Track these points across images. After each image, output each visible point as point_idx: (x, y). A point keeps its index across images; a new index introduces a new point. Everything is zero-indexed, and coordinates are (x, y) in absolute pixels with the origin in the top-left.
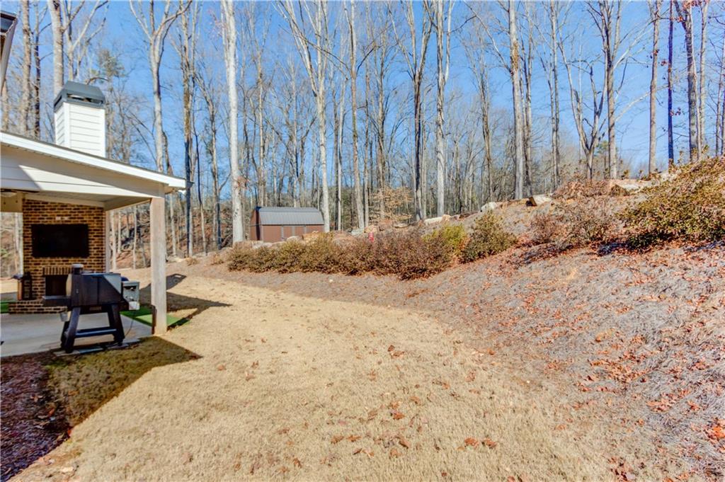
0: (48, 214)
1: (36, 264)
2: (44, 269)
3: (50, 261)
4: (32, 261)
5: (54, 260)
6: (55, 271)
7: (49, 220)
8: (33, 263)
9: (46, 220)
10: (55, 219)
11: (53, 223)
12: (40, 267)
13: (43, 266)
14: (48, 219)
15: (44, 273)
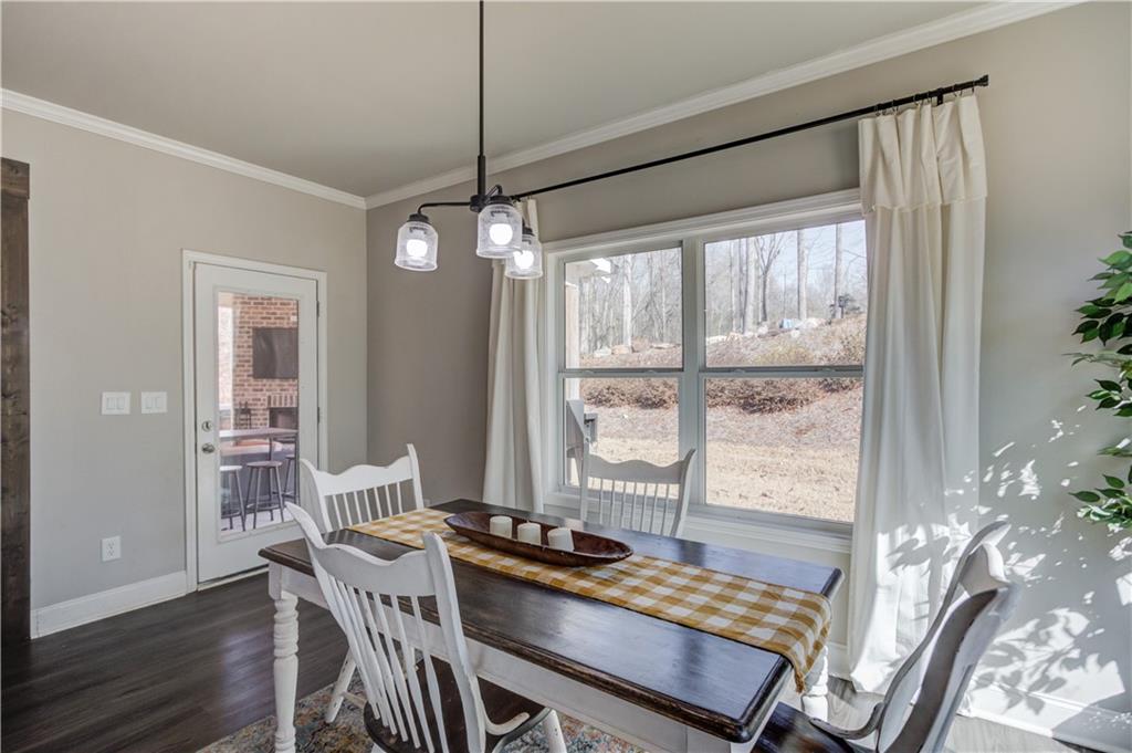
0: (278, 312)
1: (255, 390)
2: (270, 397)
3: (279, 385)
4: (249, 385)
5: (286, 383)
6: (289, 401)
7: (278, 321)
8: (251, 388)
9: (272, 321)
10: (289, 319)
11: (286, 326)
12: (264, 395)
13: (268, 394)
14: (276, 318)
15: (269, 403)
